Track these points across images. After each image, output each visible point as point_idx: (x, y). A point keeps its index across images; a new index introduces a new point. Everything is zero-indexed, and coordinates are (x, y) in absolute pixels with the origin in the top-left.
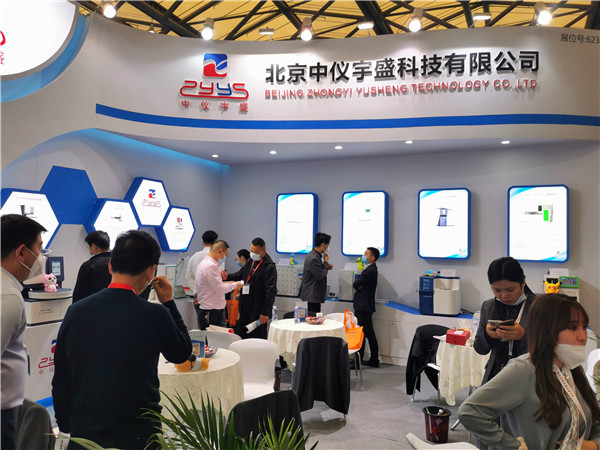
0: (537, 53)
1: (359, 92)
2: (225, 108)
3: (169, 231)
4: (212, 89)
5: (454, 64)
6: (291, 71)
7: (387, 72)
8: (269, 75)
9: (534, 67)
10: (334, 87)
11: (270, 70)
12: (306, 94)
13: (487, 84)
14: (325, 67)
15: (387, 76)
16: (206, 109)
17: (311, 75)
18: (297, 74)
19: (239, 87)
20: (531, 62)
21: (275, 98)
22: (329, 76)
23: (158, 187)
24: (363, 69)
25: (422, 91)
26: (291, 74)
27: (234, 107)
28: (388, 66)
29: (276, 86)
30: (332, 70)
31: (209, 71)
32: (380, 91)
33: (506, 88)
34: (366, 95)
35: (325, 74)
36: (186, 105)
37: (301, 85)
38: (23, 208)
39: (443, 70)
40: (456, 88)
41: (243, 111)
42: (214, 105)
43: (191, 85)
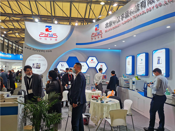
2: (99, 37)
4: (96, 34)
5: (143, 5)
10: (117, 24)
11: (106, 25)
12: (112, 28)
13: (153, 8)
15: (127, 16)
18: (111, 24)
24: (122, 16)
25: (135, 18)
27: (100, 36)
28: (128, 13)
30: (117, 20)
31: (96, 29)
33: (160, 6)
36: (92, 39)
38: (62, 65)
39: (140, 8)
40: (144, 13)
41: (102, 37)
42: (97, 37)
43: (93, 34)
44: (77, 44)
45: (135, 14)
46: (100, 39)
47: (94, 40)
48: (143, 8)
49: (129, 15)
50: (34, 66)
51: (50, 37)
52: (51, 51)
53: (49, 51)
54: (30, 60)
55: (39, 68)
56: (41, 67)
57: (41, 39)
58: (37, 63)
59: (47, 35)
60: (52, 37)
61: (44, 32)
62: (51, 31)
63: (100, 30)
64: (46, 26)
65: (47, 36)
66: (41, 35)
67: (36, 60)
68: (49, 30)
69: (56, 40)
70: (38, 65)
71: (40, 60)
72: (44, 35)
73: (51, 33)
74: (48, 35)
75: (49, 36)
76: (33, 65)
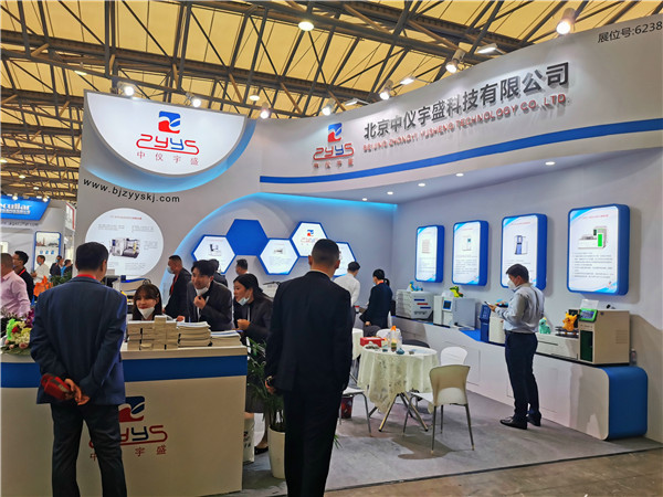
0: (566, 65)
1: (422, 136)
2: (340, 164)
4: (332, 151)
5: (488, 95)
6: (379, 126)
7: (440, 114)
8: (366, 133)
9: (562, 81)
10: (406, 134)
11: (367, 129)
12: (389, 144)
13: (515, 109)
14: (401, 119)
15: (440, 117)
16: (329, 167)
17: (392, 127)
18: (383, 130)
19: (348, 147)
20: (559, 76)
21: (370, 151)
22: (403, 124)
23: (316, 227)
24: (424, 114)
25: (465, 126)
26: (379, 129)
27: (345, 162)
28: (441, 108)
30: (405, 120)
31: (331, 138)
32: (436, 132)
33: (533, 109)
34: (427, 137)
36: (316, 166)
37: (386, 137)
38: (211, 245)
39: (479, 102)
40: (489, 118)
41: (350, 164)
42: (333, 163)
43: (320, 151)
44: (264, 179)
45: (464, 116)
46: (345, 169)
47: (322, 172)
48: (488, 104)
49: (446, 114)
50: (116, 248)
51: (174, 150)
52: (176, 199)
53: (168, 199)
54: (101, 226)
55: (135, 256)
56: (141, 251)
57: (141, 155)
58: (128, 240)
59: (164, 145)
60: (181, 151)
61: (155, 132)
62: (178, 132)
63: (345, 141)
64: (162, 114)
65: (162, 147)
66: (141, 143)
67: (122, 227)
68: (171, 128)
69: (195, 162)
70: (130, 244)
71: (136, 228)
72: (153, 143)
73: (176, 138)
74: (167, 143)
75: (170, 146)
76: (114, 244)
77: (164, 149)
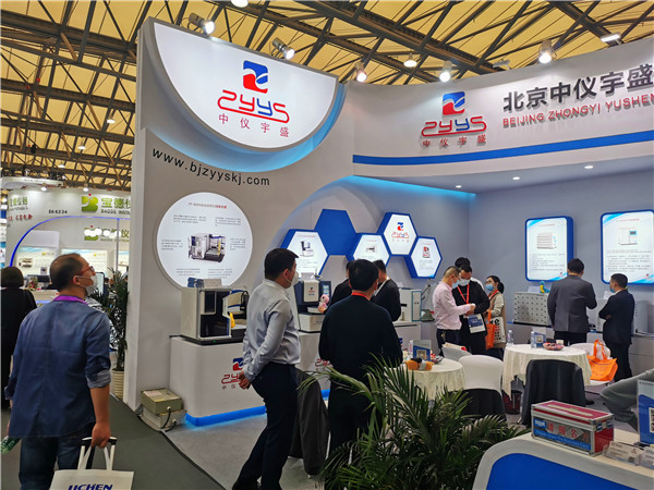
1: (609, 107)
2: (463, 142)
3: (417, 259)
4: (450, 126)
6: (530, 96)
7: (643, 80)
8: (507, 104)
10: (578, 105)
11: (509, 99)
12: (547, 117)
14: (569, 86)
15: (643, 84)
16: (445, 145)
17: (553, 96)
19: (477, 120)
21: (513, 125)
22: (573, 94)
23: (405, 220)
24: (613, 81)
26: (530, 99)
27: (472, 139)
28: (644, 73)
29: (514, 114)
30: (577, 88)
31: (448, 110)
32: (634, 103)
34: (618, 108)
35: (568, 94)
36: (427, 144)
37: (541, 109)
38: (303, 243)
41: (482, 142)
42: (454, 141)
43: (431, 125)
44: (357, 159)
50: (197, 249)
51: (261, 115)
52: (266, 181)
53: (257, 181)
54: (177, 218)
55: (219, 258)
56: (227, 252)
57: (224, 119)
58: (211, 236)
59: (251, 107)
60: (268, 116)
62: (265, 91)
63: (470, 114)
64: (247, 65)
65: (247, 110)
67: (203, 219)
68: (257, 84)
69: (285, 133)
70: (214, 243)
71: (220, 221)
72: (236, 104)
73: (264, 99)
74: (253, 105)
75: (257, 109)
76: (194, 243)
77: (249, 112)
